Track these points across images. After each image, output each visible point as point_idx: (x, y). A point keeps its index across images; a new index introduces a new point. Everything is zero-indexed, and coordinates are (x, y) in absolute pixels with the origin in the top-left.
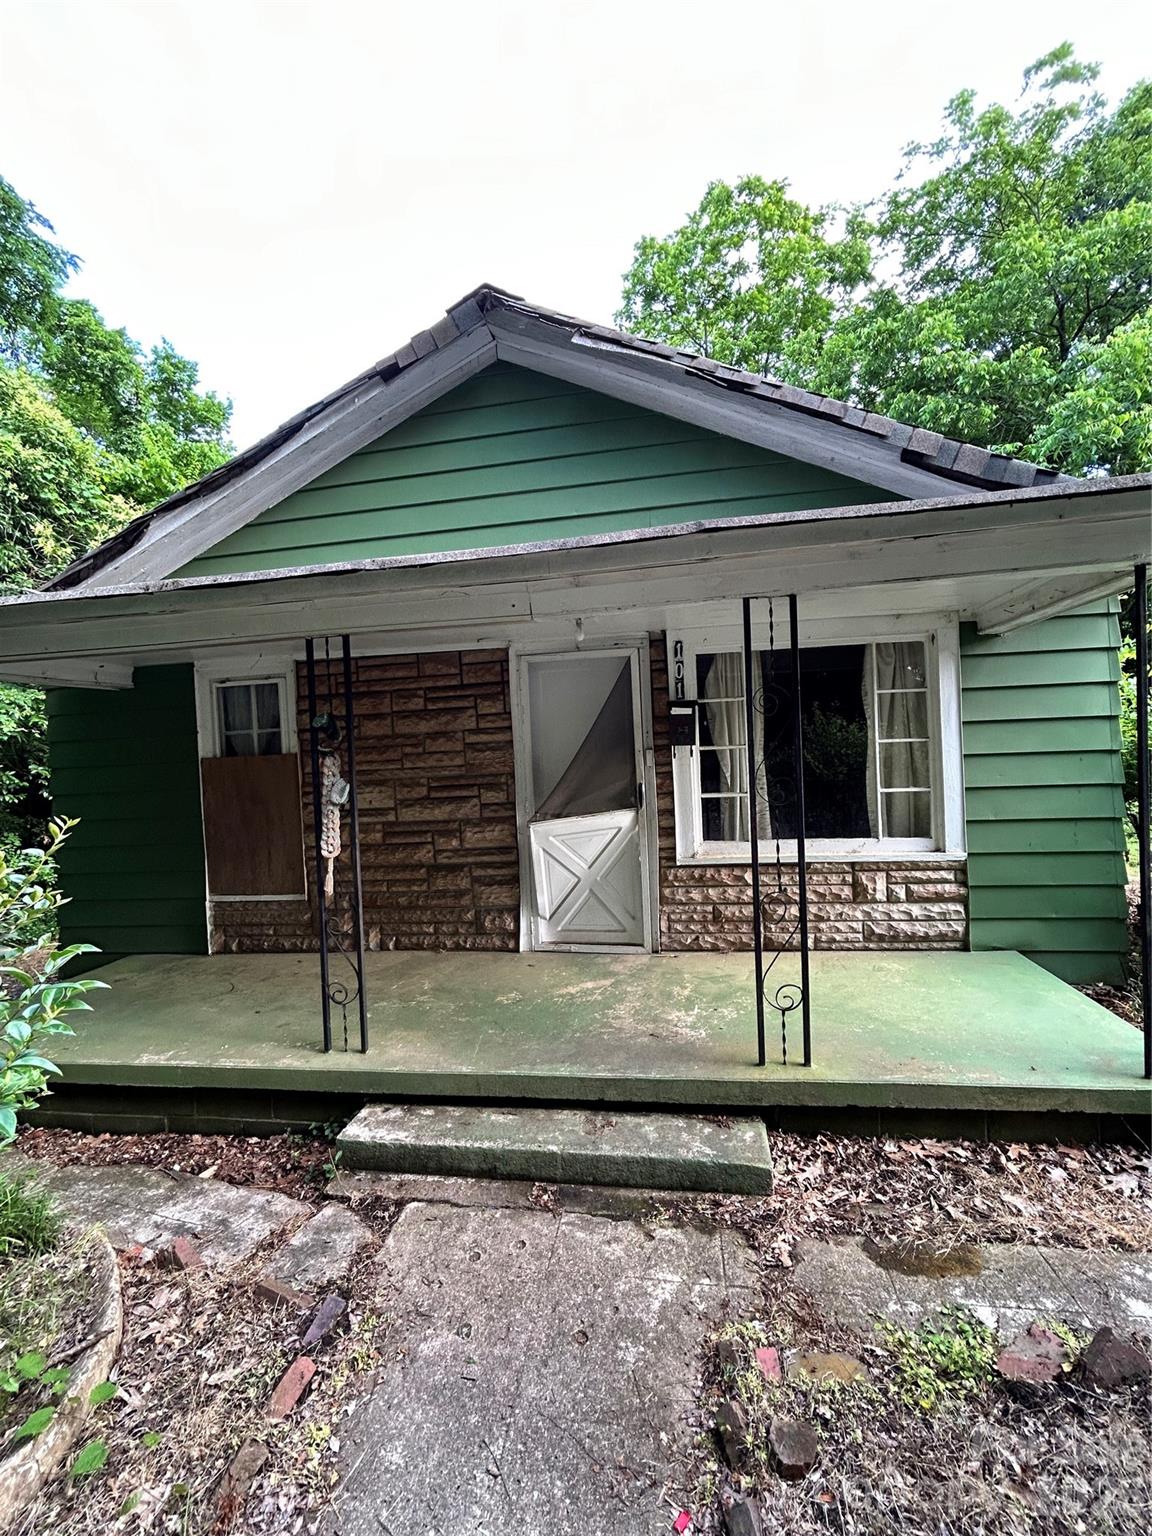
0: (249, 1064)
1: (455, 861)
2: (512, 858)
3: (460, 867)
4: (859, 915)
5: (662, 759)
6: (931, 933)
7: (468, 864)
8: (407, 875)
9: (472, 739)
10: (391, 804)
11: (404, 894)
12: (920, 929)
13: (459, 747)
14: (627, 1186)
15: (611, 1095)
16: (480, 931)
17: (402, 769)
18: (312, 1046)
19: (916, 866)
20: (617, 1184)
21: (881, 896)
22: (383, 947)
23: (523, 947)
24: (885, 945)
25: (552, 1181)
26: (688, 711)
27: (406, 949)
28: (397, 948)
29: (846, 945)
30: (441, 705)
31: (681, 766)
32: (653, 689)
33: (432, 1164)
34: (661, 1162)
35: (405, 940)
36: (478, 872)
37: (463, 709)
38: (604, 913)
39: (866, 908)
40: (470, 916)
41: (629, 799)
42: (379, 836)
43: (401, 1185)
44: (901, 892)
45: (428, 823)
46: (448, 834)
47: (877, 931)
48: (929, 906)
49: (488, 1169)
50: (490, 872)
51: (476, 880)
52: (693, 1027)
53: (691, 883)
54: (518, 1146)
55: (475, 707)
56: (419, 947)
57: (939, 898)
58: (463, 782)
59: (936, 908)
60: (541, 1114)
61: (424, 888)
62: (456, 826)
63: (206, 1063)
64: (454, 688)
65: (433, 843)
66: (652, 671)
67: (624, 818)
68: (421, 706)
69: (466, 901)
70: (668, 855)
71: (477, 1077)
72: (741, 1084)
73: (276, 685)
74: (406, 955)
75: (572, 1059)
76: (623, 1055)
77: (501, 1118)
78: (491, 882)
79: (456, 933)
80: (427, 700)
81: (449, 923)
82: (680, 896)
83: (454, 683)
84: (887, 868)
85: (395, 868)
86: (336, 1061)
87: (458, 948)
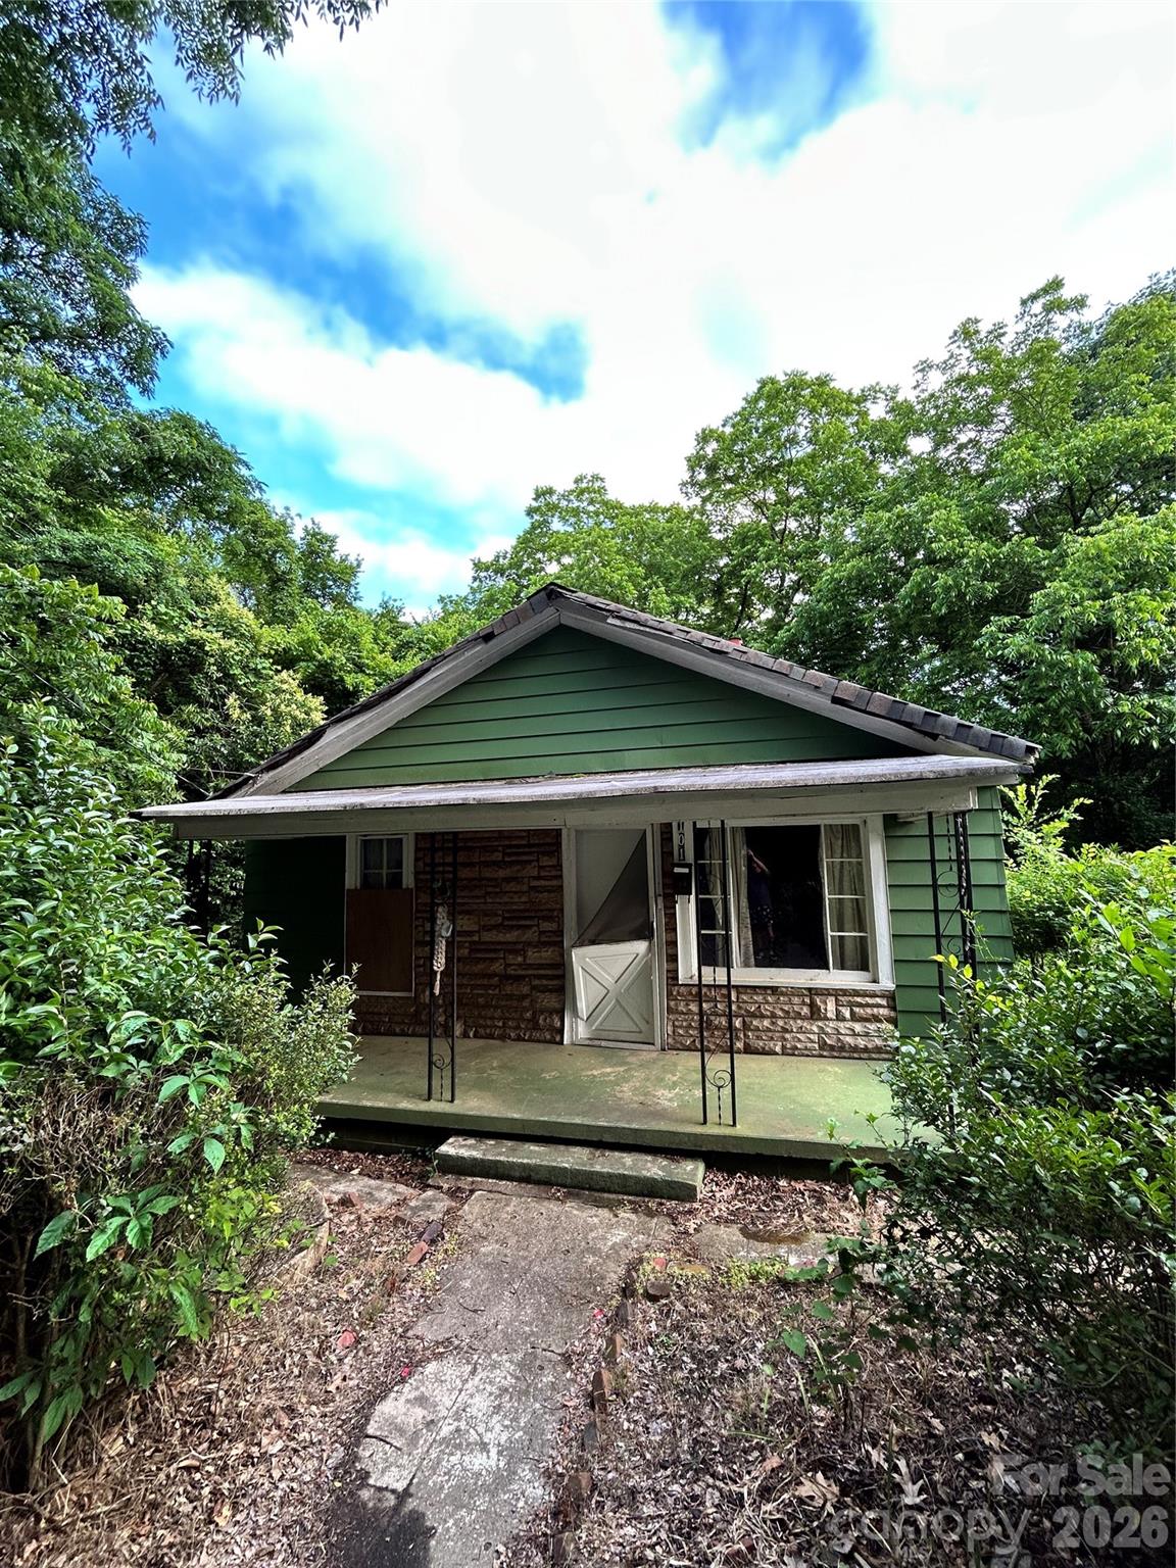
0: (381, 1105)
1: (520, 972)
2: (559, 972)
3: (523, 977)
4: (815, 1029)
5: (668, 904)
6: (870, 1046)
7: (527, 976)
8: (485, 982)
9: (535, 883)
10: (476, 929)
11: (482, 995)
12: (861, 1042)
13: (525, 888)
14: (609, 1192)
15: (607, 1138)
16: (536, 1027)
17: (485, 903)
18: (420, 1097)
19: (856, 993)
20: (603, 1190)
21: (831, 1014)
22: (465, 1035)
23: (566, 1040)
24: (835, 1054)
25: (564, 1186)
26: (686, 870)
27: (482, 1037)
28: (475, 1036)
29: (806, 1052)
30: (513, 858)
31: (682, 909)
32: (663, 853)
33: (492, 1172)
34: (630, 1177)
35: (481, 1031)
36: (536, 982)
37: (530, 862)
38: (626, 1018)
39: (820, 1024)
40: (528, 1015)
41: (643, 932)
42: (467, 951)
43: (473, 1183)
44: (847, 1014)
45: (500, 943)
46: (516, 952)
47: (829, 1042)
48: (868, 1025)
49: (528, 1177)
50: (545, 982)
51: (533, 988)
52: (670, 1100)
53: (690, 998)
54: (545, 1163)
55: (538, 861)
56: (491, 1037)
57: (876, 1019)
58: (527, 914)
59: (872, 1027)
60: (562, 1148)
61: (497, 991)
62: (520, 947)
63: (355, 1103)
64: (524, 846)
65: (504, 958)
66: (662, 839)
67: (641, 947)
68: (500, 859)
69: (526, 1003)
70: (673, 975)
71: (522, 1120)
72: (689, 1135)
73: (401, 840)
74: (481, 1042)
75: (584, 1114)
76: (618, 1113)
77: (537, 1148)
78: (545, 990)
79: (518, 1027)
80: (505, 854)
81: (514, 1019)
82: (682, 1008)
83: (524, 842)
84: (837, 993)
85: (476, 976)
86: (433, 1106)
87: (519, 1039)
